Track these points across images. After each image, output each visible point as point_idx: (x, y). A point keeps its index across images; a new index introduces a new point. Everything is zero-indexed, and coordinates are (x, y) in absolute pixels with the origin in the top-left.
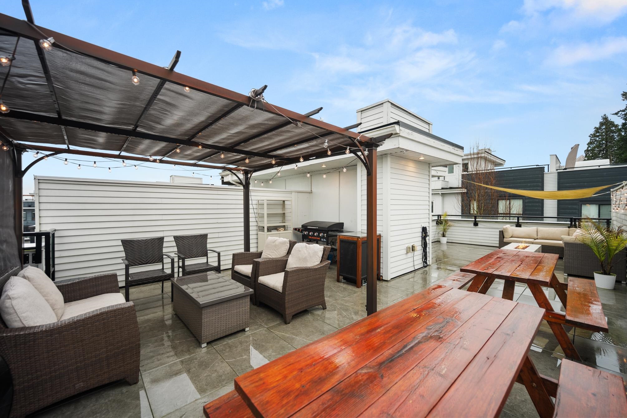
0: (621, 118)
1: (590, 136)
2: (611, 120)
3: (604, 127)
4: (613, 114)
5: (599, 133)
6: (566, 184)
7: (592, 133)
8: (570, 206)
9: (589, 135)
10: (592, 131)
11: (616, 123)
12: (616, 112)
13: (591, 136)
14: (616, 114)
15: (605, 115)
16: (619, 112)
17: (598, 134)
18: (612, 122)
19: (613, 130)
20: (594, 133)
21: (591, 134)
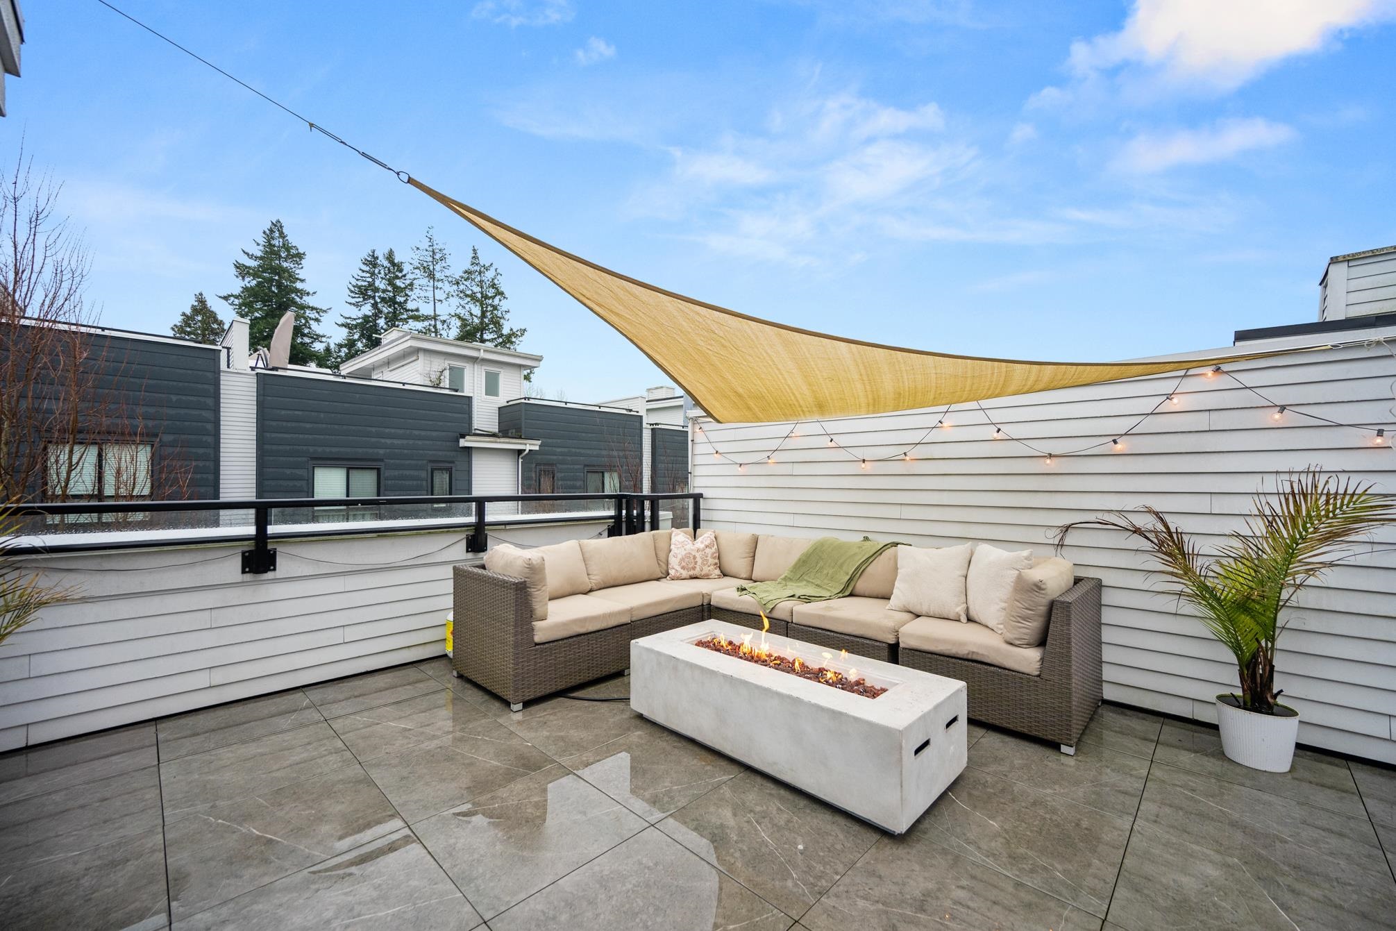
0: (235, 309)
1: (173, 329)
2: (212, 309)
3: (200, 318)
4: (220, 297)
5: (190, 327)
6: (278, 411)
7: (179, 324)
8: (288, 471)
9: (172, 325)
10: (178, 320)
11: (220, 317)
12: (226, 295)
13: (176, 329)
14: (226, 298)
15: (201, 294)
16: (229, 296)
17: (188, 329)
18: (212, 312)
19: (215, 329)
20: (180, 324)
21: (175, 325)
